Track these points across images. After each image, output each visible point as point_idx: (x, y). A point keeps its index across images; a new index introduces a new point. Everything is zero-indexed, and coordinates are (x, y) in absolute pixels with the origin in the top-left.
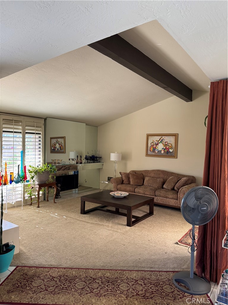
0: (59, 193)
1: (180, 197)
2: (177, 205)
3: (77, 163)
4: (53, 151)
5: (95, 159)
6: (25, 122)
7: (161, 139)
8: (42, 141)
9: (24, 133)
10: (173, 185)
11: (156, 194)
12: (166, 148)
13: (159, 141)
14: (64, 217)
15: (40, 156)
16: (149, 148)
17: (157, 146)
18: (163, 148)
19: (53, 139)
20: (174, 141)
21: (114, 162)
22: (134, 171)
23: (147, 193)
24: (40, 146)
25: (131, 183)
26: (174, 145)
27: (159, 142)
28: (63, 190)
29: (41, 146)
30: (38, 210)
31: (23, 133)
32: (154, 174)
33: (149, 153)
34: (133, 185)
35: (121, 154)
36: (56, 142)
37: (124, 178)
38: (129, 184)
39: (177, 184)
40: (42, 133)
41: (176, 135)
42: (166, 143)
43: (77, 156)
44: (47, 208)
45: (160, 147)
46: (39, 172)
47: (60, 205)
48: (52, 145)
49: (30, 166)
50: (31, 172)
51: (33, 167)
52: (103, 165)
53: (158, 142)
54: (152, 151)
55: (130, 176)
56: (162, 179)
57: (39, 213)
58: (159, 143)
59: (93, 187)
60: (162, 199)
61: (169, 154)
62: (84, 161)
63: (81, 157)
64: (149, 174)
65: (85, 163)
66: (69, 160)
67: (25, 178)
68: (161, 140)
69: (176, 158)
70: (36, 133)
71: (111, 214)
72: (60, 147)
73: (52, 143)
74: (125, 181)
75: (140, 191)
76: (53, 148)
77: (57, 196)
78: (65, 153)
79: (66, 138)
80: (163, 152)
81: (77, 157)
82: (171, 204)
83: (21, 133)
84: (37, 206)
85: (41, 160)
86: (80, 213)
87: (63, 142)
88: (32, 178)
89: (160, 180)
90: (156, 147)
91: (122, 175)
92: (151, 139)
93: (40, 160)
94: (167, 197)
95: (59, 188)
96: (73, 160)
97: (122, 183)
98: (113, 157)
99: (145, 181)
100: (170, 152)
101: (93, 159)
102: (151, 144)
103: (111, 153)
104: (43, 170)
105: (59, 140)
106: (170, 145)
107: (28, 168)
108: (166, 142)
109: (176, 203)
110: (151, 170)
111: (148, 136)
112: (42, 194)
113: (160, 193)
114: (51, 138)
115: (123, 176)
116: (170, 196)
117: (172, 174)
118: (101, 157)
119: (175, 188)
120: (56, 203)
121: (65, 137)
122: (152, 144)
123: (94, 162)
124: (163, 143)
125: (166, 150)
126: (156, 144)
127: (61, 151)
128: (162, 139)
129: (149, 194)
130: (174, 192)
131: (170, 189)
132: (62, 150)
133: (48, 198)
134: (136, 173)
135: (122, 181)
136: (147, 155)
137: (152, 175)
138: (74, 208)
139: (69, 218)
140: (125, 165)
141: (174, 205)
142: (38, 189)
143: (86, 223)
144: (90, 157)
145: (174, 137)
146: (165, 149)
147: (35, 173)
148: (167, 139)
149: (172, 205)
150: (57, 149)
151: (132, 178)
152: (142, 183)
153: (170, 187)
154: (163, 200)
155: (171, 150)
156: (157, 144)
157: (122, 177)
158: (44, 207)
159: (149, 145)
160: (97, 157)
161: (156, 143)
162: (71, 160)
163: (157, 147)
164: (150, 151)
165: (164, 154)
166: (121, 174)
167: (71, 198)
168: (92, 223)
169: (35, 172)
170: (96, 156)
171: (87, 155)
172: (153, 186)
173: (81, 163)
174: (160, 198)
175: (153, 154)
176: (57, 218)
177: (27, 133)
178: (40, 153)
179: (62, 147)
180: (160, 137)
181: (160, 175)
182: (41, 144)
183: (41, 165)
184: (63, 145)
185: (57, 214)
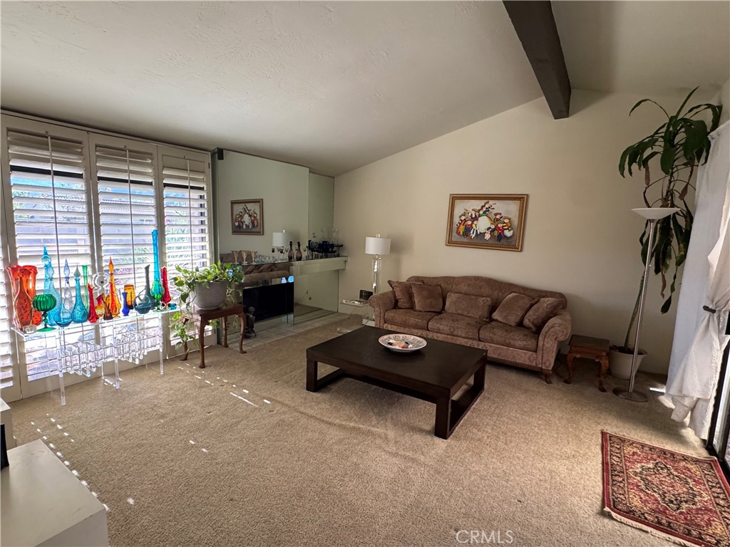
0: (253, 327)
1: (543, 345)
2: (534, 364)
3: (290, 258)
4: (238, 229)
5: (330, 249)
6: (160, 157)
7: (484, 206)
8: (208, 207)
9: (160, 187)
10: (520, 314)
11: (481, 336)
12: (496, 228)
13: (479, 210)
14: (266, 401)
15: (203, 244)
16: (455, 226)
17: (475, 222)
18: (490, 228)
19: (237, 205)
20: (518, 213)
21: (374, 258)
22: (418, 277)
23: (460, 334)
24: (203, 219)
25: (418, 307)
26: (515, 222)
27: (481, 212)
28: (260, 317)
29: (205, 219)
30: (201, 375)
31: (155, 185)
32: (469, 285)
33: (455, 237)
34: (421, 311)
35: (389, 241)
36: (242, 211)
37: (399, 295)
38: (412, 307)
39: (530, 312)
40: (207, 188)
41: (522, 198)
42: (498, 217)
43: (291, 242)
44: (222, 371)
45: (483, 224)
46: (200, 284)
47: (254, 359)
48: (234, 217)
49: (179, 269)
50: (181, 284)
51: (186, 271)
52: (345, 261)
53: (477, 214)
54: (461, 233)
55: (414, 290)
56: (489, 299)
57: (203, 387)
58: (480, 216)
59: (324, 308)
60: (498, 349)
61: (503, 241)
62: (305, 254)
63: (299, 245)
64: (457, 285)
65: (308, 258)
66: (273, 251)
67: (166, 297)
68: (484, 209)
69: (521, 251)
70: (192, 188)
71: (382, 389)
72: (253, 222)
73: (235, 213)
74: (403, 302)
75: (441, 327)
76: (237, 224)
77: (248, 333)
78: (263, 234)
79: (264, 203)
80: (488, 236)
81: (291, 245)
82: (518, 361)
83: (150, 184)
84: (199, 362)
85: (207, 252)
86: (305, 386)
87: (258, 211)
88: (184, 297)
89: (484, 303)
90: (472, 224)
91: (393, 288)
92: (460, 208)
93: (204, 252)
94: (509, 345)
95: (251, 316)
96: (282, 252)
97: (396, 305)
98: (373, 246)
99: (447, 303)
100: (506, 236)
101: (325, 249)
102: (460, 217)
103: (367, 238)
104: (210, 277)
105: (250, 206)
106: (506, 221)
107: (172, 273)
108: (496, 214)
109: (531, 360)
110: (459, 278)
111: (454, 199)
112: (213, 331)
113: (491, 335)
114: (233, 203)
115: (397, 290)
116: (519, 343)
117: (510, 287)
118: (342, 246)
119: (526, 322)
120: (245, 352)
121: (262, 200)
122: (463, 218)
123: (327, 257)
124: (490, 216)
125: (496, 233)
126: (472, 218)
127: (254, 230)
128: (487, 206)
129: (464, 335)
130: (526, 333)
131: (513, 324)
132: (256, 228)
133: (228, 336)
134: (423, 283)
135: (393, 301)
136: (450, 242)
137: (464, 288)
138: (288, 371)
139: (278, 407)
140: (398, 263)
141: (528, 363)
142: (199, 324)
143: (324, 426)
144: (319, 244)
145: (518, 202)
146: (493, 230)
147: (190, 287)
148: (499, 207)
149: (521, 362)
150: (246, 225)
151: (418, 295)
152: (441, 306)
153: (513, 320)
154: (499, 352)
155: (508, 233)
156: (476, 219)
157: (394, 292)
158: (215, 365)
159: (456, 220)
160: (332, 246)
161: (474, 216)
162: (276, 250)
163: (474, 226)
164: (459, 234)
165: (491, 242)
166: (391, 286)
167: (279, 338)
168: (340, 426)
169: (189, 285)
170: (331, 243)
171: (313, 240)
172: (469, 315)
173: (299, 259)
174: (490, 346)
175: (465, 240)
176: (248, 405)
177: (166, 185)
178: (203, 235)
179: (255, 222)
180: (482, 202)
181: (483, 289)
182: (206, 215)
183: (208, 264)
184: (258, 217)
185: (247, 392)
